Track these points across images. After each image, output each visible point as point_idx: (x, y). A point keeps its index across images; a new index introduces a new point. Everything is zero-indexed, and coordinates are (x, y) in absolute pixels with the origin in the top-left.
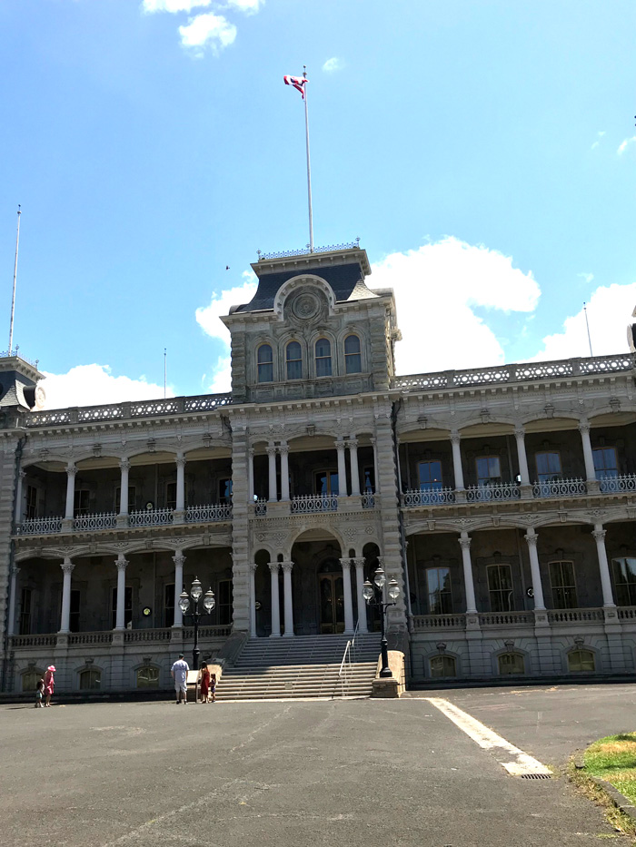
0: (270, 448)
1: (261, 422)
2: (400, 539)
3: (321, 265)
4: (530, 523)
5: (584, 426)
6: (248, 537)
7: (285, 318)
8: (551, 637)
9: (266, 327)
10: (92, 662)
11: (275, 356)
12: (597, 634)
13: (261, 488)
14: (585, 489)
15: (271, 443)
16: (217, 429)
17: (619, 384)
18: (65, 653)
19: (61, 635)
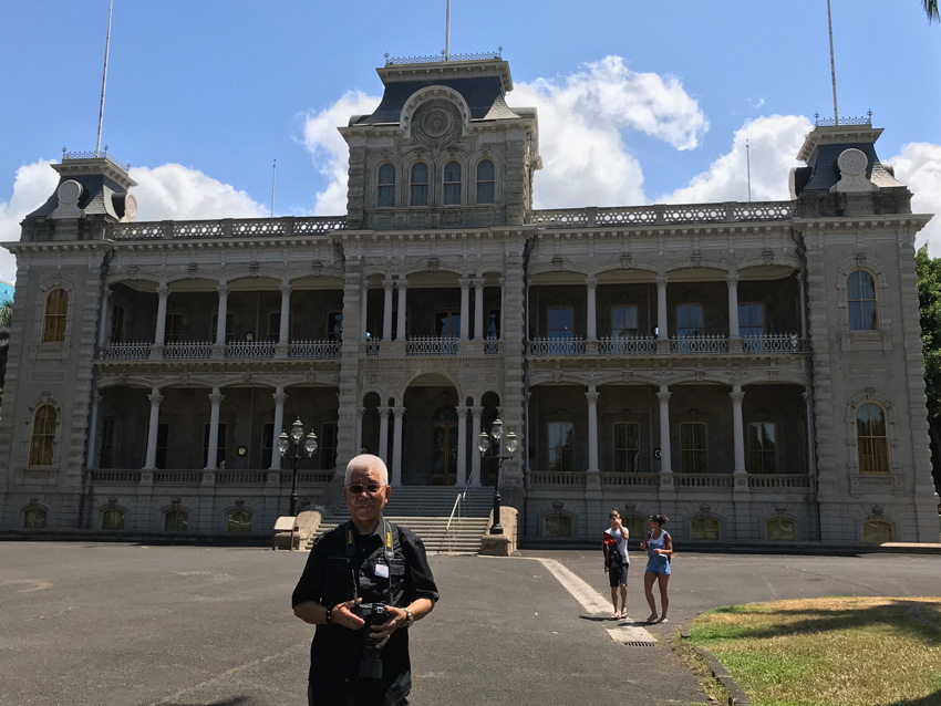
0: (387, 282)
1: (379, 252)
2: (523, 389)
3: (457, 76)
4: (664, 380)
5: (733, 277)
6: (357, 378)
7: (412, 134)
8: (676, 501)
9: (389, 143)
10: (179, 502)
11: (398, 179)
12: (724, 502)
13: (375, 325)
14: (726, 347)
15: (389, 276)
16: (328, 257)
17: (775, 234)
18: (149, 491)
19: (146, 471)
